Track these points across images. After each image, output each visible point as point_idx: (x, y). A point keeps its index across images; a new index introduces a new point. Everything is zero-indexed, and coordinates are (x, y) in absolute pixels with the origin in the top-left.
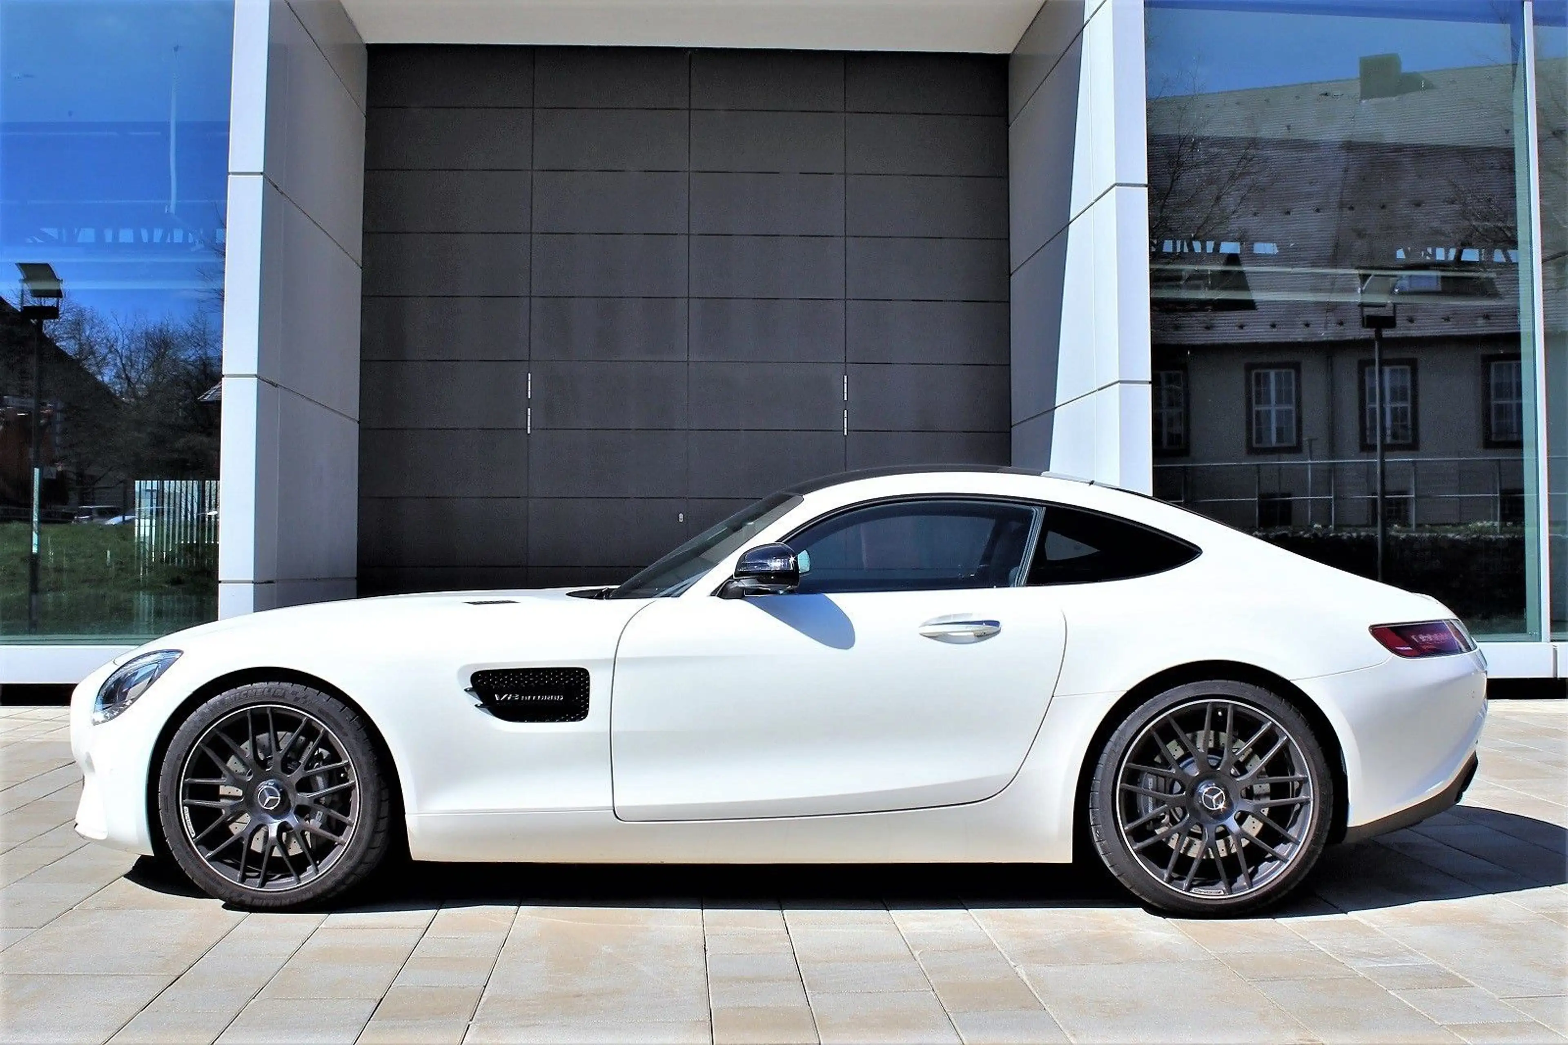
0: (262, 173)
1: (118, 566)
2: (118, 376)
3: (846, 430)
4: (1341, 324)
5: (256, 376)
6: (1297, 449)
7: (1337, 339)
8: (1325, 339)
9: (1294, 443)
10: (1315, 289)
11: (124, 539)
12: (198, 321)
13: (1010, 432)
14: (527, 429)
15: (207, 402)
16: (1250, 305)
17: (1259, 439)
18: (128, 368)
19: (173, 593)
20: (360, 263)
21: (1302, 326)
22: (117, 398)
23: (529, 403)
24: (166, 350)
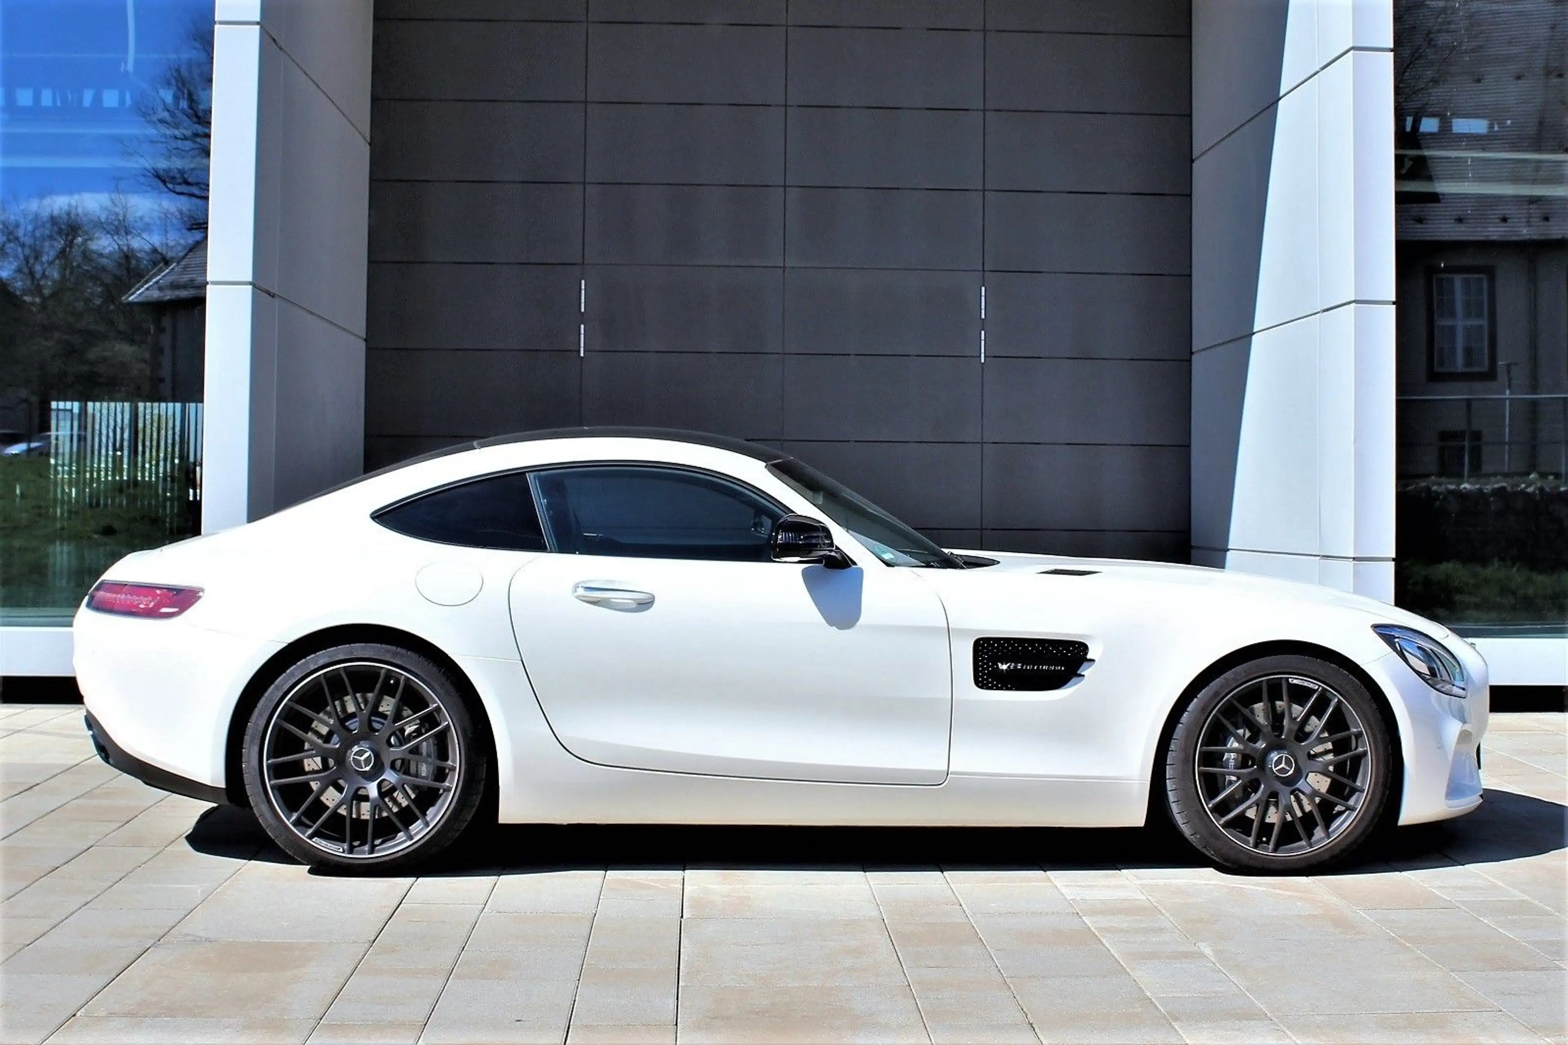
0: (258, 23)
1: (36, 511)
2: (19, 270)
3: (983, 355)
4: (1546, 219)
5: (250, 283)
6: (1490, 375)
7: (1542, 238)
8: (1528, 237)
9: (1485, 367)
10: (1516, 179)
11: (41, 476)
12: (116, 205)
13: (1190, 361)
14: (579, 351)
15: (131, 304)
16: (1434, 198)
17: (1441, 363)
18: (32, 261)
19: (105, 544)
20: (368, 139)
21: (1498, 221)
22: (16, 296)
23: (582, 318)
24: (74, 238)
